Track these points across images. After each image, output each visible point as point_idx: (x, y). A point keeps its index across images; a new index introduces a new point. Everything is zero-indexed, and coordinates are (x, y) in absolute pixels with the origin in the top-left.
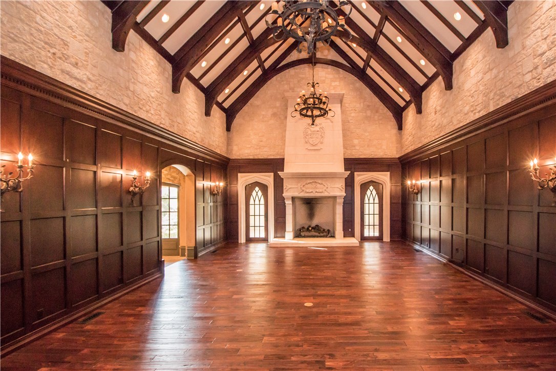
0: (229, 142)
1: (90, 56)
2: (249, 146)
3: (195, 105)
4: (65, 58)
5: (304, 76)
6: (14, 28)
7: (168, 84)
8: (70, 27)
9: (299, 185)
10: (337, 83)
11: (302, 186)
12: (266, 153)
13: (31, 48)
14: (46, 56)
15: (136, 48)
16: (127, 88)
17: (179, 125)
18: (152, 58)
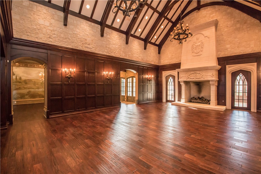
0: (160, 58)
1: (93, 41)
2: (168, 59)
3: (138, 47)
4: (86, 43)
5: (193, 18)
6: (73, 40)
7: (124, 42)
8: (87, 35)
9: (187, 75)
10: (214, 15)
11: (188, 76)
12: (175, 61)
13: (77, 43)
14: (81, 44)
15: (110, 34)
16: (107, 47)
17: (129, 55)
18: (117, 35)
